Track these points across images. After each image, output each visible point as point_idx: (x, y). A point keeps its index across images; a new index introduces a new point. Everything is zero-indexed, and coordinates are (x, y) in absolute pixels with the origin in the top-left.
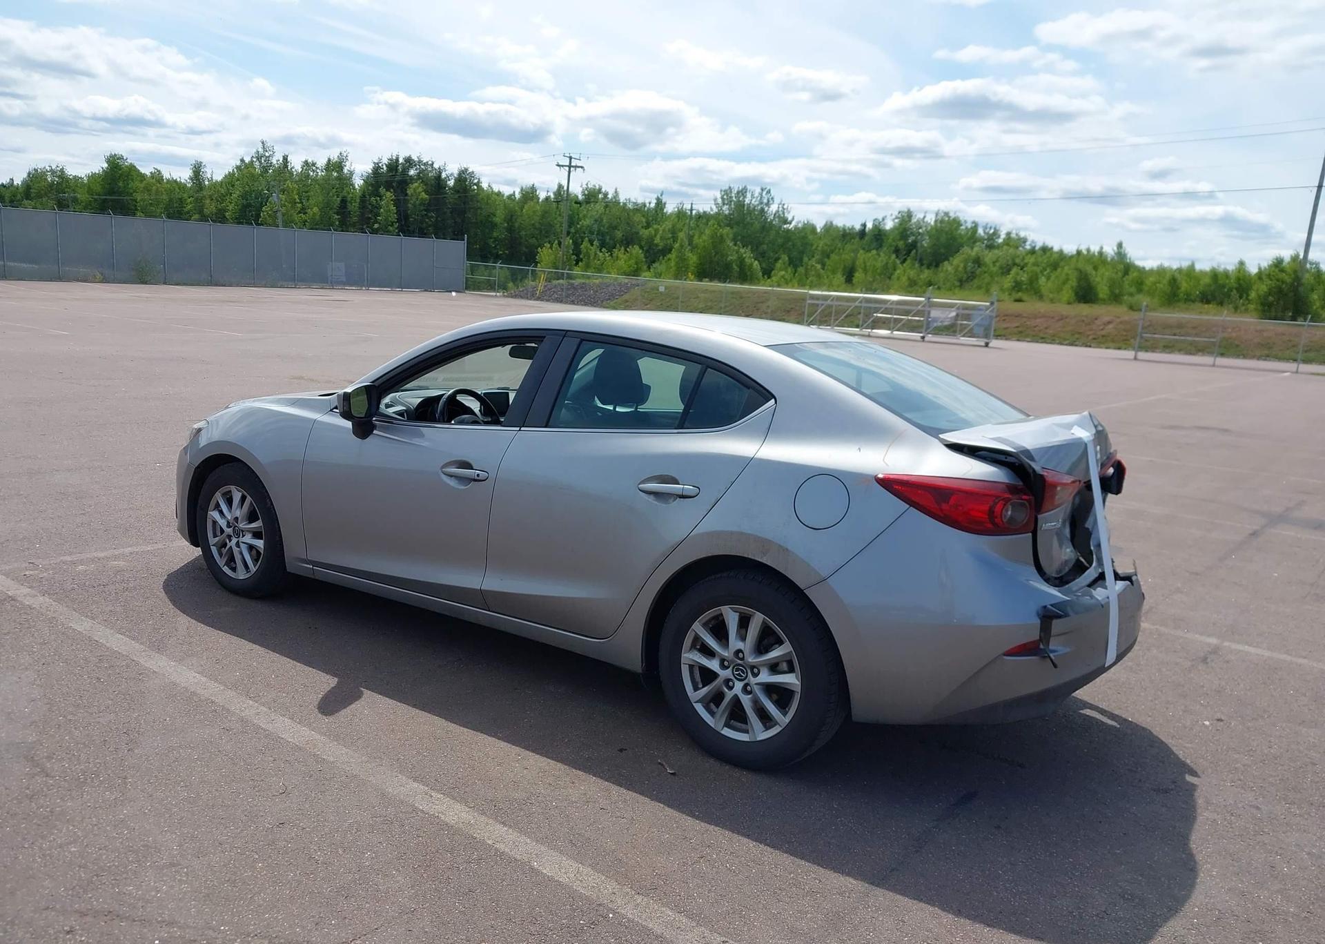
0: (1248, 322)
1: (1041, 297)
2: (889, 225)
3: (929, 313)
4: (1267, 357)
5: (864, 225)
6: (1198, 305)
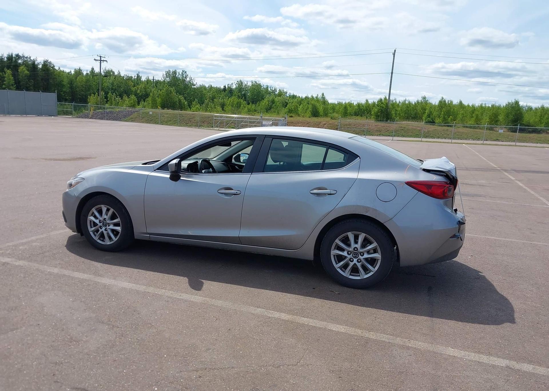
0: (371, 122)
1: (299, 115)
2: (234, 87)
3: (262, 122)
4: (380, 135)
5: (225, 87)
6: (354, 117)
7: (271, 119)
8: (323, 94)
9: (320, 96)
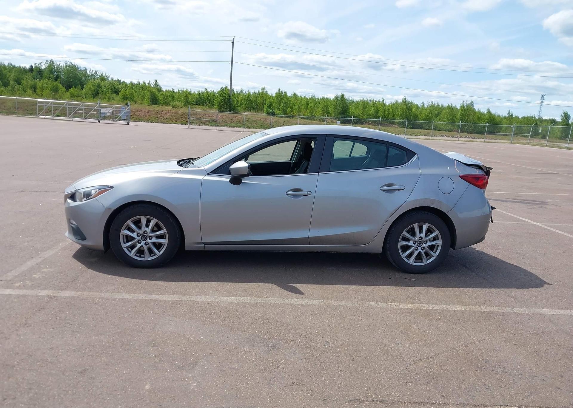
0: (215, 112)
1: (136, 103)
2: (43, 67)
3: (100, 110)
4: (226, 126)
5: (32, 66)
6: (195, 106)
7: (110, 107)
8: (156, 81)
9: (152, 83)
